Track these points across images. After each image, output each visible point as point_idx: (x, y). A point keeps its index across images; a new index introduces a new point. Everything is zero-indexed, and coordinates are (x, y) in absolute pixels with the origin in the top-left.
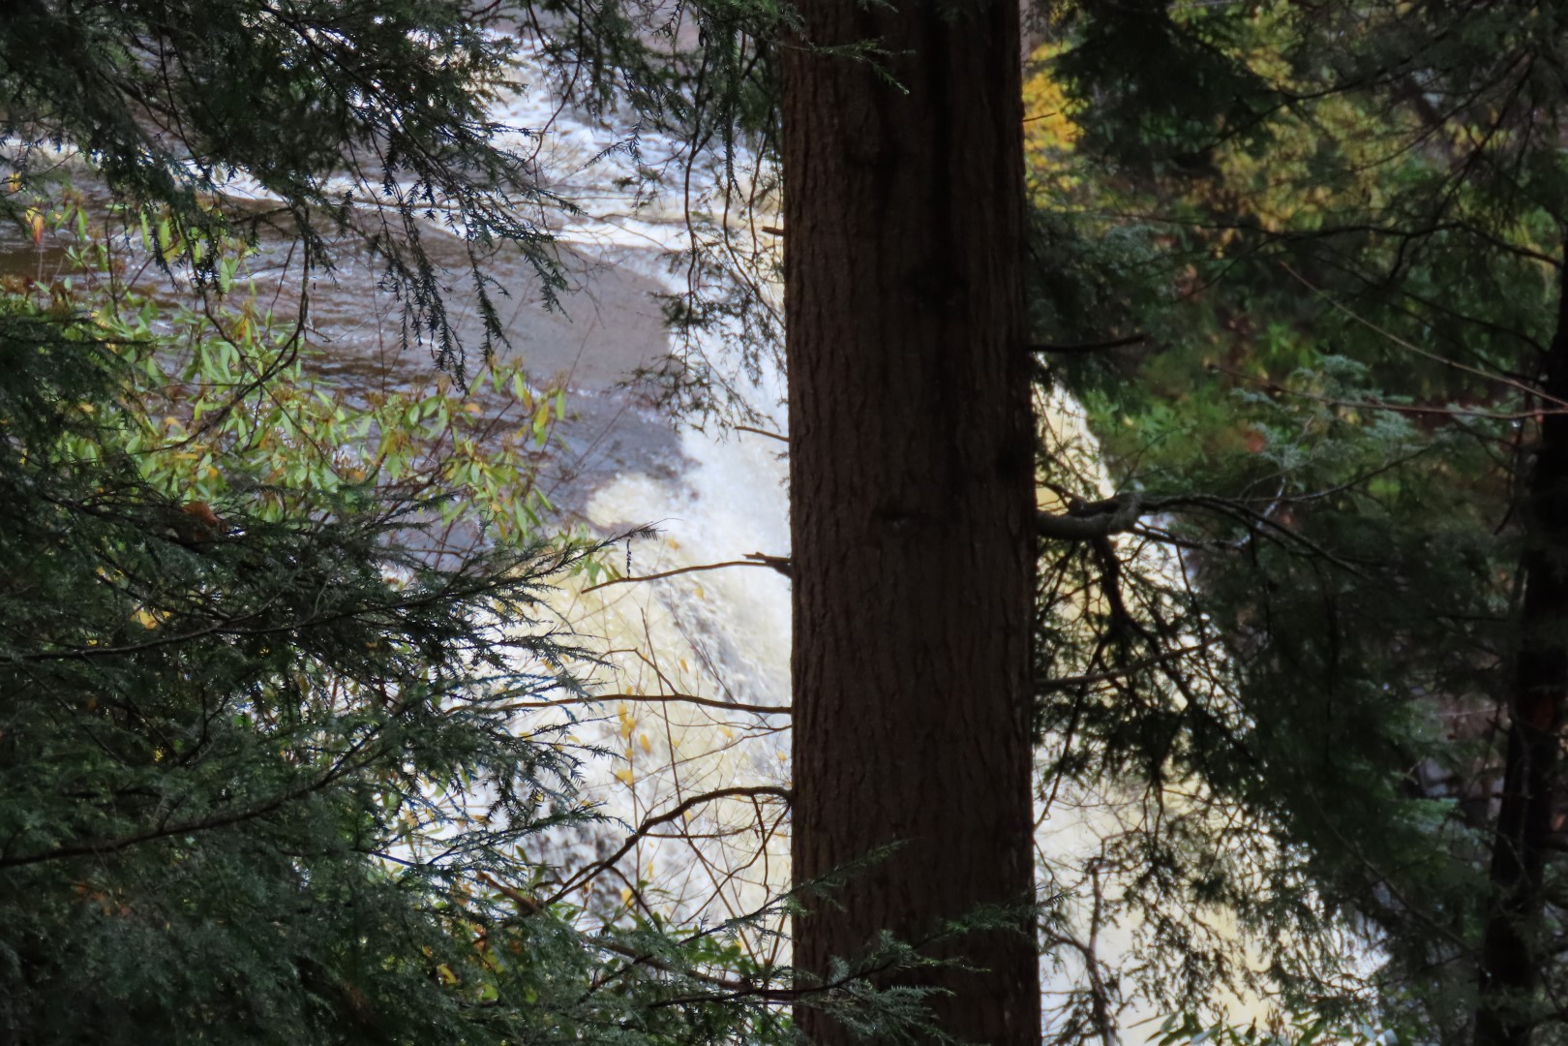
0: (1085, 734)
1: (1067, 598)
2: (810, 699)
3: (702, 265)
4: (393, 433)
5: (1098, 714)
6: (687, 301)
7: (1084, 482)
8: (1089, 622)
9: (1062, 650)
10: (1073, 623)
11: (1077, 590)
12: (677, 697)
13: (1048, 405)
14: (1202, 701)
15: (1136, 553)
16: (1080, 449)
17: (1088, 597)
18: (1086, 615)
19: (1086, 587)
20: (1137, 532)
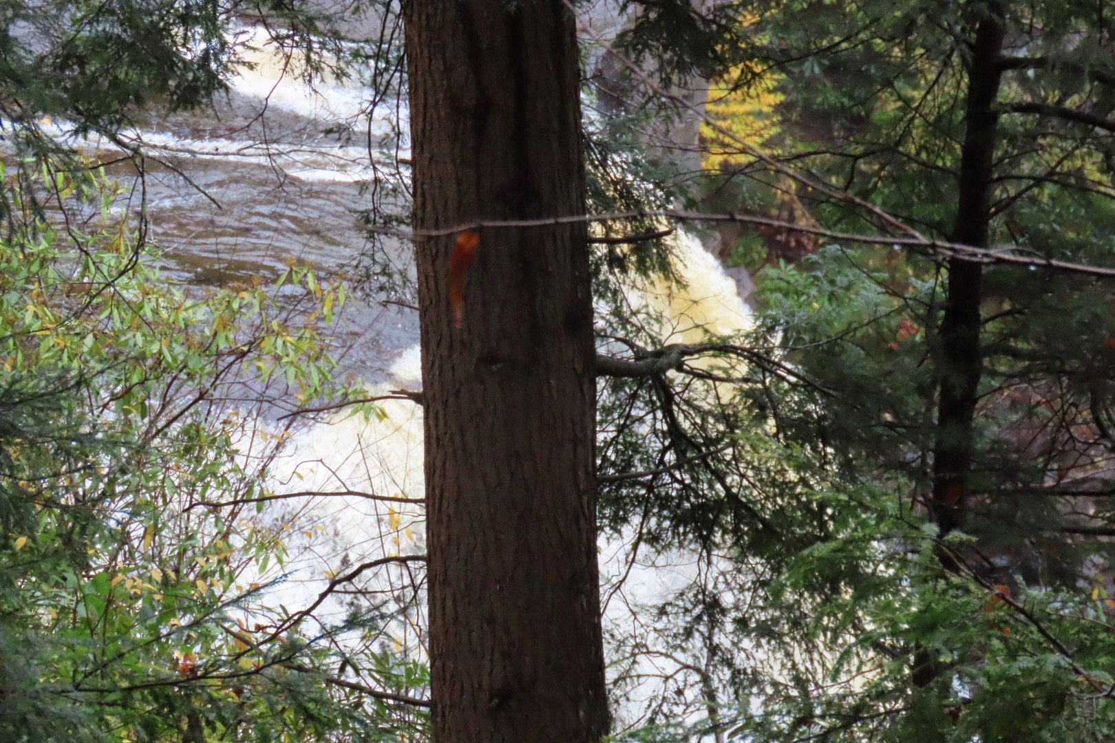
0: (659, 515)
1: (641, 420)
2: (437, 492)
3: (382, 188)
4: (220, 316)
5: (664, 502)
6: (372, 216)
7: (651, 337)
8: (657, 436)
9: (638, 456)
10: (644, 438)
11: (647, 414)
12: (349, 493)
13: (624, 282)
14: (735, 490)
15: (687, 386)
16: (648, 314)
17: (655, 418)
18: (655, 432)
19: (653, 411)
20: (687, 372)
